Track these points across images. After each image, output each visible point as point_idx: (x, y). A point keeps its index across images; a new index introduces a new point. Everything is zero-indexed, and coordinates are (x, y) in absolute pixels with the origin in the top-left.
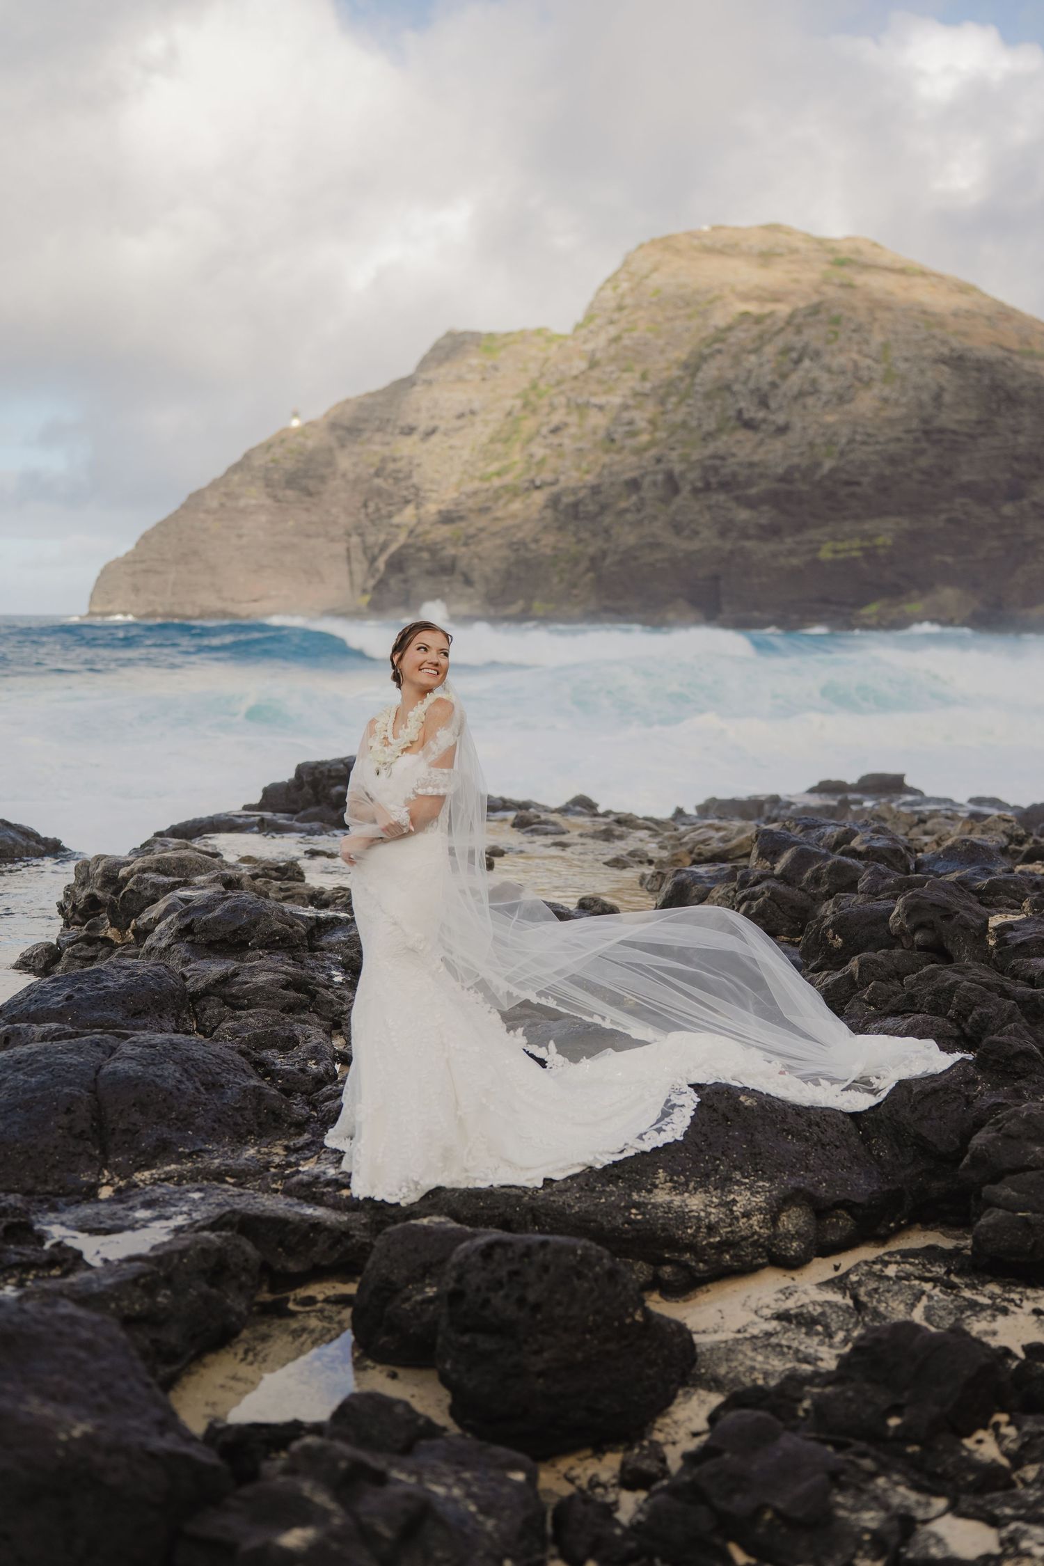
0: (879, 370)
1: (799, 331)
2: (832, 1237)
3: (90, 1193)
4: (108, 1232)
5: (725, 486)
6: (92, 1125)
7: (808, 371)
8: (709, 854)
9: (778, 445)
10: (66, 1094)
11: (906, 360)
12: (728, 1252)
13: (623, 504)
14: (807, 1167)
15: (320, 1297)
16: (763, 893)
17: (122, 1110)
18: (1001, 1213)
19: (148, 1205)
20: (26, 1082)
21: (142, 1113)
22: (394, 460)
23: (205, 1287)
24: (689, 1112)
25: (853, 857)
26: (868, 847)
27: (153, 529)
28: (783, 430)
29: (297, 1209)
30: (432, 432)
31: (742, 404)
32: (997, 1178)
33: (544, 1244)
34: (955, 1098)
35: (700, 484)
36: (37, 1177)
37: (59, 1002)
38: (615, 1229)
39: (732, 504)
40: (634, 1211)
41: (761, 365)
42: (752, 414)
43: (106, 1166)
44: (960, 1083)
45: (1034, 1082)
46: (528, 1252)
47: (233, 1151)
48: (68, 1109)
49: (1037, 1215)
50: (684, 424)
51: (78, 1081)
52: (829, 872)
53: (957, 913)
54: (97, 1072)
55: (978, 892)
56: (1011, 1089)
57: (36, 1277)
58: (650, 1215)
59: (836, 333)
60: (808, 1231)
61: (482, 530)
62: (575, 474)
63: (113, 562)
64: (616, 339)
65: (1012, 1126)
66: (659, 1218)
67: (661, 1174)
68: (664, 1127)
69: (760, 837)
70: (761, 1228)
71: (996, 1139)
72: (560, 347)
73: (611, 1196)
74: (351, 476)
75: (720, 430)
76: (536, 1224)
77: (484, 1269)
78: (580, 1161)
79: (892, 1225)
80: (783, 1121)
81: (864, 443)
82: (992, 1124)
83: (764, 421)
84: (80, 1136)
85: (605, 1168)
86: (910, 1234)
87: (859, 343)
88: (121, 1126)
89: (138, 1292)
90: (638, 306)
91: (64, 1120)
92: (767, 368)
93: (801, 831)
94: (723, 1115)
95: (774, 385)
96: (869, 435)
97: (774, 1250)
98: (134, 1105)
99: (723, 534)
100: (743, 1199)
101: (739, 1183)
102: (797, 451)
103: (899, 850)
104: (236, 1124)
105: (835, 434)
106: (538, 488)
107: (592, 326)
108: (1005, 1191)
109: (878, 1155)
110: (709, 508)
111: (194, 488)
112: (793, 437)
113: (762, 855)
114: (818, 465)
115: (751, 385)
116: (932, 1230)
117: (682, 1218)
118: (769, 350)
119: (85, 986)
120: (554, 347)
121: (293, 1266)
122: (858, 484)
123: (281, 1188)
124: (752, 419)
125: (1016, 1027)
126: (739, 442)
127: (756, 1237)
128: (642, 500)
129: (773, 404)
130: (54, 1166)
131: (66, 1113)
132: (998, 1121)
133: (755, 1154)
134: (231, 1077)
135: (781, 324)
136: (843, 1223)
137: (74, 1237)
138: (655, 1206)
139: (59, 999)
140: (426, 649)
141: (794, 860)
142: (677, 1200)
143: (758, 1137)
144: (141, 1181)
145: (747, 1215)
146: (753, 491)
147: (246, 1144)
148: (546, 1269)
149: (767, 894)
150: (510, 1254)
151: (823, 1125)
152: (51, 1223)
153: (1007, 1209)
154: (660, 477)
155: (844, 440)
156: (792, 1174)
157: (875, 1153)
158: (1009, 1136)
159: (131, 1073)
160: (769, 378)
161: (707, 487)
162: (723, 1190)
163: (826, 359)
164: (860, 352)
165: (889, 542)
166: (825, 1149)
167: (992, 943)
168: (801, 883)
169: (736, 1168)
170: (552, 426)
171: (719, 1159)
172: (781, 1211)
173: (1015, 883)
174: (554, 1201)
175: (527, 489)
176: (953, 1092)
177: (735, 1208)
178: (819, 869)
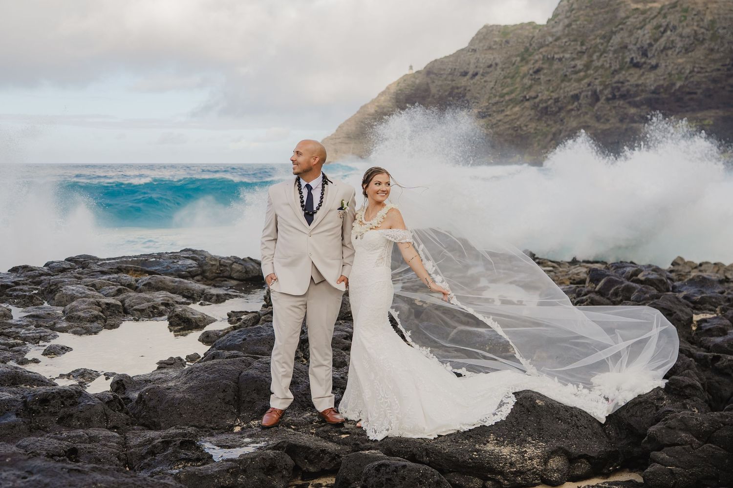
0: (710, 33)
1: (665, 17)
2: (578, 472)
3: (230, 429)
4: (229, 447)
5: (623, 97)
6: (235, 398)
7: (669, 37)
8: (579, 280)
9: (652, 75)
10: (224, 384)
11: (724, 28)
12: (520, 476)
13: (570, 107)
14: (567, 437)
15: (324, 484)
16: (587, 300)
17: (249, 392)
18: (658, 466)
19: (250, 436)
20: (208, 377)
21: (258, 394)
22: (458, 88)
23: (263, 476)
24: (511, 406)
25: (638, 283)
26: (646, 278)
27: (344, 123)
28: (655, 67)
29: (319, 443)
30: (475, 74)
31: (633, 55)
32: (660, 448)
33: (404, 466)
34: (650, 407)
35: (610, 96)
36: (207, 420)
37: (240, 341)
38: (464, 461)
39: (627, 106)
40: (475, 453)
41: (644, 35)
42: (638, 60)
43: (239, 417)
44: (654, 399)
45: (694, 401)
46: (396, 470)
47: (299, 414)
48: (224, 390)
49: (677, 468)
50: (602, 66)
51: (230, 377)
52: (623, 290)
53: (675, 313)
54: (240, 374)
55: (694, 302)
56: (681, 403)
57: (191, 465)
58: (482, 456)
59: (685, 17)
60: (563, 469)
61: (500, 121)
62: (546, 93)
63: (326, 138)
64: (569, 25)
65: (672, 423)
66: (487, 457)
67: (492, 436)
68: (497, 413)
69: (591, 272)
70: (538, 465)
71: (663, 428)
72: (540, 30)
73: (465, 445)
74: (437, 96)
75: (621, 69)
76: (427, 457)
77: (376, 476)
78: (455, 428)
79: (611, 468)
80: (557, 413)
81: (699, 72)
82: (663, 421)
83: (645, 63)
84: (228, 403)
85: (465, 432)
86: (623, 473)
87: (698, 21)
88: (248, 399)
89: (228, 475)
90: (579, 9)
91: (222, 395)
92: (647, 36)
93: (614, 270)
94: (527, 409)
95: (650, 45)
96: (702, 68)
97: (545, 477)
98: (254, 390)
99: (622, 121)
100: (530, 451)
101: (529, 443)
102: (662, 78)
103: (662, 280)
104: (302, 401)
105: (683, 68)
106: (528, 100)
107: (556, 20)
108: (662, 455)
109: (609, 433)
110: (615, 107)
111: (363, 104)
112: (659, 71)
113: (591, 281)
114: (674, 84)
115: (638, 45)
116: (634, 472)
117: (498, 458)
118: (648, 27)
119: (252, 335)
120: (537, 31)
121: (312, 469)
122: (695, 93)
123: (315, 432)
124: (638, 63)
125: (689, 372)
126: (630, 74)
127: (535, 470)
128: (580, 105)
129: (650, 55)
130: (215, 416)
131: (223, 392)
132: (667, 420)
133: (540, 429)
134: (303, 379)
135: (655, 13)
136: (583, 467)
137: (214, 449)
138: (485, 452)
139: (240, 340)
140: (379, 184)
141: (605, 284)
142: (497, 449)
143: (543, 420)
144: (253, 425)
145: (531, 459)
146: (638, 99)
147: (306, 411)
148: (404, 479)
149: (589, 300)
150: (388, 470)
151: (579, 417)
152: (206, 442)
153: (662, 465)
154: (590, 93)
155: (688, 71)
156: (558, 440)
157: (607, 432)
158: (669, 427)
159: (255, 375)
160: (648, 42)
161: (614, 97)
162: (521, 446)
163: (679, 30)
164: (698, 26)
165: (711, 123)
166: (578, 428)
167: (694, 328)
168: (608, 295)
169: (529, 435)
170: (535, 69)
171: (521, 430)
172: (549, 458)
173: (716, 298)
174: (437, 446)
175: (522, 101)
176: (649, 403)
177: (525, 455)
178: (618, 288)
